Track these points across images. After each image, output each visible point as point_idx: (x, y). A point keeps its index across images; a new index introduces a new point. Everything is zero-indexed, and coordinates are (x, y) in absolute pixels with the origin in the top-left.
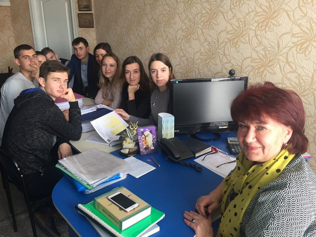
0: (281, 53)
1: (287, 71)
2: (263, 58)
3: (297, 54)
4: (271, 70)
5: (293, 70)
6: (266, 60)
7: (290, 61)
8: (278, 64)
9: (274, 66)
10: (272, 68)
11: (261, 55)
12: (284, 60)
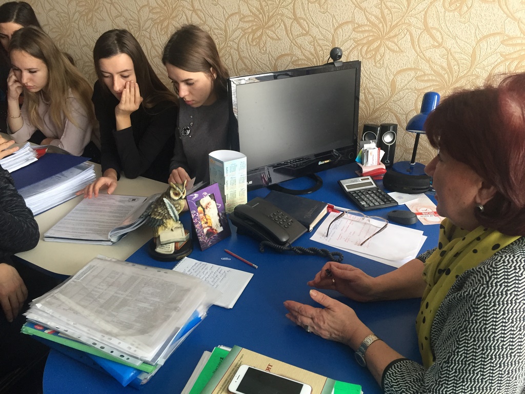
0: (413, 12)
1: (425, 46)
2: (377, 22)
3: (445, 12)
4: (393, 44)
5: (437, 42)
6: (383, 26)
7: (430, 25)
8: (408, 33)
9: (400, 37)
10: (396, 40)
11: (373, 17)
12: (420, 25)
